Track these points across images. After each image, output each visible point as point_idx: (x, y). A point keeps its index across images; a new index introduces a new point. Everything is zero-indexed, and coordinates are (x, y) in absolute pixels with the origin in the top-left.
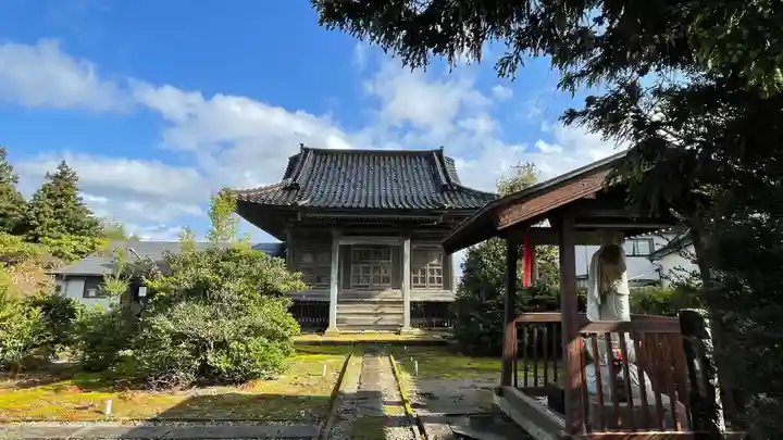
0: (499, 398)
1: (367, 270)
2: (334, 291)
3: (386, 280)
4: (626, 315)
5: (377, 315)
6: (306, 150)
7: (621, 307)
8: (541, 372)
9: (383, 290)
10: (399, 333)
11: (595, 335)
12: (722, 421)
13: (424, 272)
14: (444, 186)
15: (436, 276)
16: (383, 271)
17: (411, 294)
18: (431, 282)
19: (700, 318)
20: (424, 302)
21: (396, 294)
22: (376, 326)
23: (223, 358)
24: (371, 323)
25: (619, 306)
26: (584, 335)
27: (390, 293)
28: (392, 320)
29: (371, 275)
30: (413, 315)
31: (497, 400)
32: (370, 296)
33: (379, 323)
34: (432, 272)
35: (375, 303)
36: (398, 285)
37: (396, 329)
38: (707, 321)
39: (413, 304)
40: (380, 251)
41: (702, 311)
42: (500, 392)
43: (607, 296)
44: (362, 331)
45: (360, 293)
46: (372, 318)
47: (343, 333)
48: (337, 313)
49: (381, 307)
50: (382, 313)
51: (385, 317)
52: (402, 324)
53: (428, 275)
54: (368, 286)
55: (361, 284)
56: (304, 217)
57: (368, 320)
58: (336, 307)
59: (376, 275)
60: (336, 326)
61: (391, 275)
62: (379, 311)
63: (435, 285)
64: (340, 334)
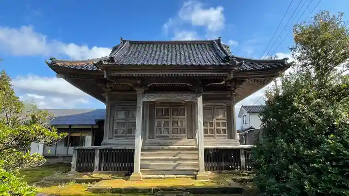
3: (183, 131)
5: (175, 160)
9: (180, 139)
10: (195, 177)
13: (212, 125)
15: (221, 127)
16: (179, 125)
17: (204, 142)
18: (218, 132)
22: (175, 171)
24: (171, 168)
27: (185, 142)
28: (188, 165)
29: (171, 127)
32: (172, 144)
33: (177, 168)
34: (218, 124)
35: (174, 150)
36: (192, 134)
37: (193, 173)
39: (206, 150)
44: (163, 176)
45: (162, 142)
46: (172, 163)
47: (146, 178)
48: (141, 160)
49: (180, 153)
50: (180, 159)
51: (183, 163)
52: (197, 169)
53: (216, 127)
54: (168, 137)
55: (162, 135)
56: (109, 75)
57: (168, 165)
58: (140, 154)
59: (174, 127)
60: (140, 171)
61: (186, 127)
62: (177, 157)
63: (221, 135)
64: (143, 178)
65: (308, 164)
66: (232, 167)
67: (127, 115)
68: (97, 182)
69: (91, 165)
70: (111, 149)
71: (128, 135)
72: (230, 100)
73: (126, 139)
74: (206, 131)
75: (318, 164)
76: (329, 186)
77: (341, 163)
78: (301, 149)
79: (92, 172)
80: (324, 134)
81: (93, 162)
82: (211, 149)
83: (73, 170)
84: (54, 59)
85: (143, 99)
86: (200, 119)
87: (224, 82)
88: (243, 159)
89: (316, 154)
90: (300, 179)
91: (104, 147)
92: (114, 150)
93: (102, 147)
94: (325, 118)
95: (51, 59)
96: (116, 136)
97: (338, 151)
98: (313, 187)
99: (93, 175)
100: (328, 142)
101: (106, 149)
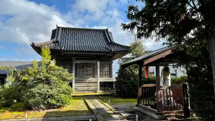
0: (137, 107)
1: (83, 71)
3: (90, 75)
4: (170, 85)
5: (88, 87)
6: (59, 28)
7: (169, 83)
8: (145, 102)
9: (89, 78)
10: (96, 92)
11: (163, 89)
12: (190, 107)
13: (103, 72)
14: (110, 43)
15: (107, 73)
16: (89, 71)
17: (100, 79)
18: (105, 75)
19: (186, 85)
20: (103, 82)
21: (94, 80)
23: (54, 100)
24: (86, 89)
25: (168, 83)
26: (161, 90)
27: (91, 79)
28: (93, 88)
29: (85, 73)
30: (100, 86)
31: (136, 108)
32: (85, 80)
33: (89, 89)
34: (105, 72)
37: (95, 91)
38: (188, 85)
39: (100, 83)
40: (88, 65)
41: (187, 83)
42: (137, 106)
43: (165, 80)
44: (84, 92)
45: (81, 79)
46: (86, 87)
47: (77, 93)
49: (89, 84)
50: (90, 86)
54: (84, 77)
55: (81, 76)
56: (64, 54)
58: (74, 84)
60: (75, 91)
61: (91, 73)
74: (100, 75)
85: (76, 62)
86: (98, 70)
88: (114, 85)
95: (32, 43)
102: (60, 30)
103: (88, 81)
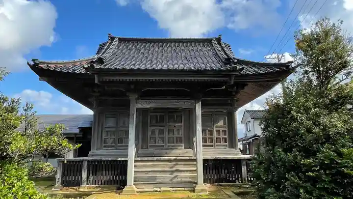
1: (161, 132)
2: (132, 151)
3: (179, 140)
5: (172, 173)
10: (193, 190)
13: (211, 133)
15: (222, 136)
16: (176, 133)
17: (203, 153)
18: (217, 142)
21: (188, 153)
22: (172, 184)
24: (167, 180)
27: (181, 151)
29: (166, 136)
32: (167, 154)
33: (174, 181)
34: (218, 132)
35: (170, 161)
36: (190, 144)
37: (191, 186)
39: (205, 161)
44: (159, 190)
45: (156, 152)
46: (168, 175)
47: (141, 192)
48: (134, 172)
49: (177, 164)
50: (177, 171)
51: (180, 174)
52: (196, 181)
53: (215, 135)
54: (163, 146)
55: (157, 144)
56: (101, 80)
57: (164, 178)
58: (133, 166)
59: (170, 136)
60: (134, 184)
61: (183, 136)
62: (174, 169)
63: (221, 144)
64: (137, 192)
65: (304, 173)
66: (232, 179)
67: (117, 123)
68: (87, 196)
69: (78, 178)
70: (100, 161)
71: (118, 145)
72: (231, 106)
73: (117, 149)
74: (204, 140)
75: (313, 173)
76: (322, 193)
77: (334, 171)
78: (299, 158)
79: (79, 186)
80: (320, 143)
81: (81, 175)
82: (211, 160)
83: (58, 184)
84: (37, 60)
85: (138, 105)
86: (199, 128)
87: (224, 87)
88: (244, 169)
89: (312, 163)
90: (296, 188)
91: (92, 158)
92: (104, 161)
93: (89, 158)
94: (322, 127)
96: (105, 146)
97: (332, 160)
98: (308, 195)
99: (82, 190)
100: (323, 151)
101: (94, 161)
102: (116, 42)
103: (173, 158)
